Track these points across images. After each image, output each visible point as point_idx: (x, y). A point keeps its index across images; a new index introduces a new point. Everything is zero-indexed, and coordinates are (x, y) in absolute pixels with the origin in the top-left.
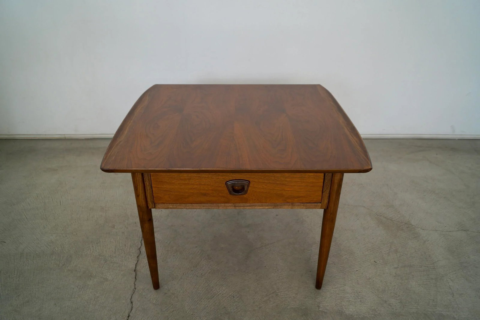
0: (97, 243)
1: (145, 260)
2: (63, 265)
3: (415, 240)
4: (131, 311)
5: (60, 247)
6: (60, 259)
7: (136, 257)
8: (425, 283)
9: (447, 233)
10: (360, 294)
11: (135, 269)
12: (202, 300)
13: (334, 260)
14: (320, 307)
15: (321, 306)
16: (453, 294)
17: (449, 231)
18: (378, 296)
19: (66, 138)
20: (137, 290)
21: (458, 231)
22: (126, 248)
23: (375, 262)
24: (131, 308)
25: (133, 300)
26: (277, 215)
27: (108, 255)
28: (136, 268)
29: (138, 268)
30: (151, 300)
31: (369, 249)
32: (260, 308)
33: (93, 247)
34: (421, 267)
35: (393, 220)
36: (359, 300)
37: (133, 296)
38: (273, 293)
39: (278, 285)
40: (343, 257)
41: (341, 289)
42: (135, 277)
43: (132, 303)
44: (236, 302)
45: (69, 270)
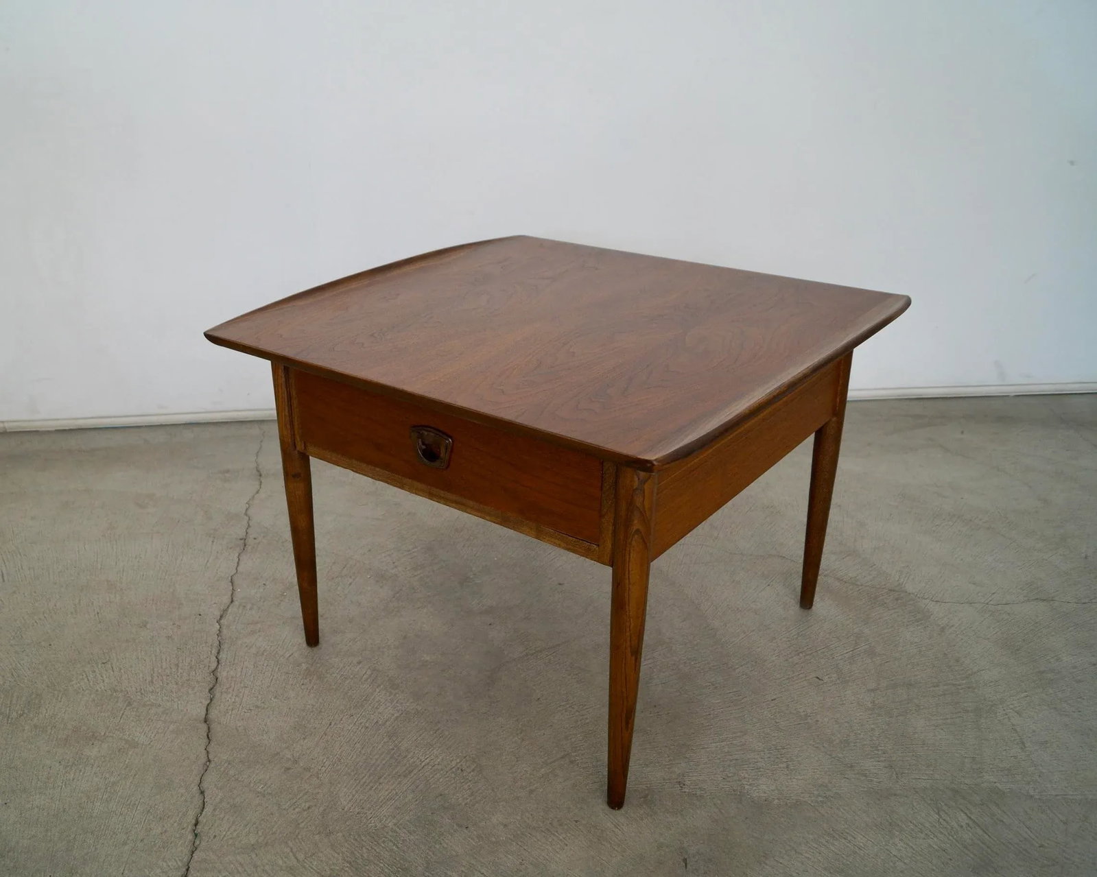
0: (103, 663)
1: (230, 695)
2: (21, 715)
3: (917, 626)
4: (202, 811)
5: (9, 675)
6: (11, 701)
7: (207, 691)
8: (949, 721)
9: (999, 607)
10: (784, 751)
11: (205, 718)
12: (381, 780)
13: (713, 680)
14: (684, 785)
15: (688, 783)
16: (1023, 743)
17: (1004, 602)
18: (830, 755)
19: (8, 431)
20: (212, 765)
21: (1028, 600)
22: (180, 671)
23: (818, 678)
24: (202, 805)
25: (205, 785)
26: (560, 584)
27: (134, 689)
28: (207, 714)
29: (213, 714)
30: (252, 785)
31: (800, 650)
32: (531, 792)
33: (94, 672)
34: (938, 686)
35: (859, 583)
36: (781, 765)
37: (204, 778)
38: (562, 757)
39: (573, 740)
40: (735, 670)
41: (734, 742)
42: (208, 736)
43: (202, 793)
44: (470, 781)
45: (36, 726)
